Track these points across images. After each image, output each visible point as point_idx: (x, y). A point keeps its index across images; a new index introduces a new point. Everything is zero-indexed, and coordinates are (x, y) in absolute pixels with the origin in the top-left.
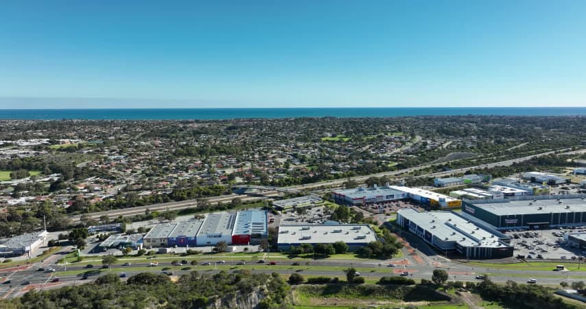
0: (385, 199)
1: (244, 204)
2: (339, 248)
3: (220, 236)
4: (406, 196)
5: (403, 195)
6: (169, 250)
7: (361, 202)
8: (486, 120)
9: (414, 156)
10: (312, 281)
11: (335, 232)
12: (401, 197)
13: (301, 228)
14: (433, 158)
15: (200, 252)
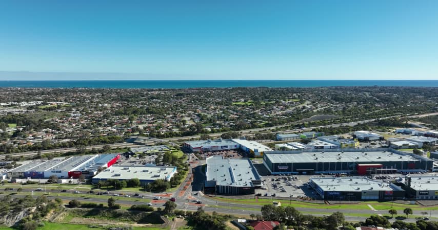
0: (220, 149)
1: (113, 149)
2: (131, 183)
3: (60, 172)
4: (238, 147)
5: (236, 146)
6: (18, 180)
7: (198, 150)
8: (383, 89)
9: (286, 117)
10: (84, 206)
11: (144, 171)
12: (234, 148)
13: (122, 168)
14: (298, 119)
15: (37, 183)
